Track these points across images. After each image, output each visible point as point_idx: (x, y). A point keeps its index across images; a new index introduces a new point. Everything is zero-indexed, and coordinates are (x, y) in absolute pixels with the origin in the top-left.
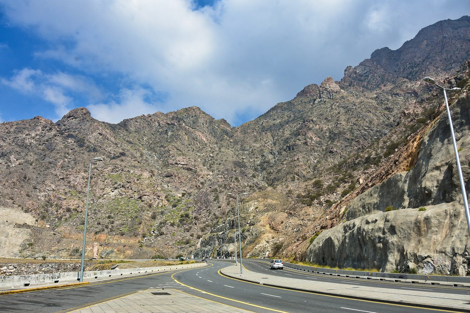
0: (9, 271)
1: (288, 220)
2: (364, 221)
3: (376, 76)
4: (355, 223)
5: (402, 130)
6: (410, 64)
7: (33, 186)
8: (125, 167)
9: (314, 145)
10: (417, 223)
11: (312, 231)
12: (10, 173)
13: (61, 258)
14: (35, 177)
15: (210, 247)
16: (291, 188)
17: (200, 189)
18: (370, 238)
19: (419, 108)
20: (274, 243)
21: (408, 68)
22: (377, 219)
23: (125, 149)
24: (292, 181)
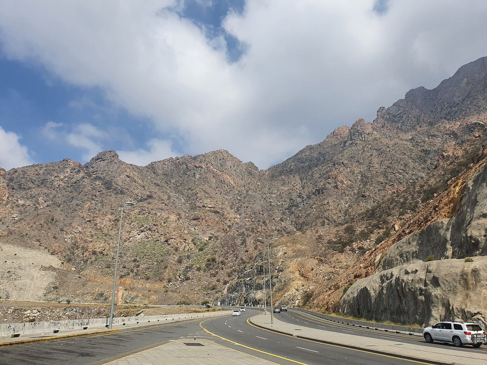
0: (33, 315)
1: (319, 267)
2: (403, 271)
3: (411, 117)
4: (393, 273)
5: (441, 173)
6: (448, 103)
7: (60, 228)
8: (152, 210)
9: (345, 189)
10: (464, 276)
11: (345, 279)
12: (38, 215)
13: (86, 302)
14: (62, 219)
15: (237, 293)
16: (321, 233)
17: (227, 233)
18: (410, 289)
19: (459, 150)
20: (305, 291)
21: (447, 108)
22: (418, 269)
23: (153, 192)
24: (321, 226)
